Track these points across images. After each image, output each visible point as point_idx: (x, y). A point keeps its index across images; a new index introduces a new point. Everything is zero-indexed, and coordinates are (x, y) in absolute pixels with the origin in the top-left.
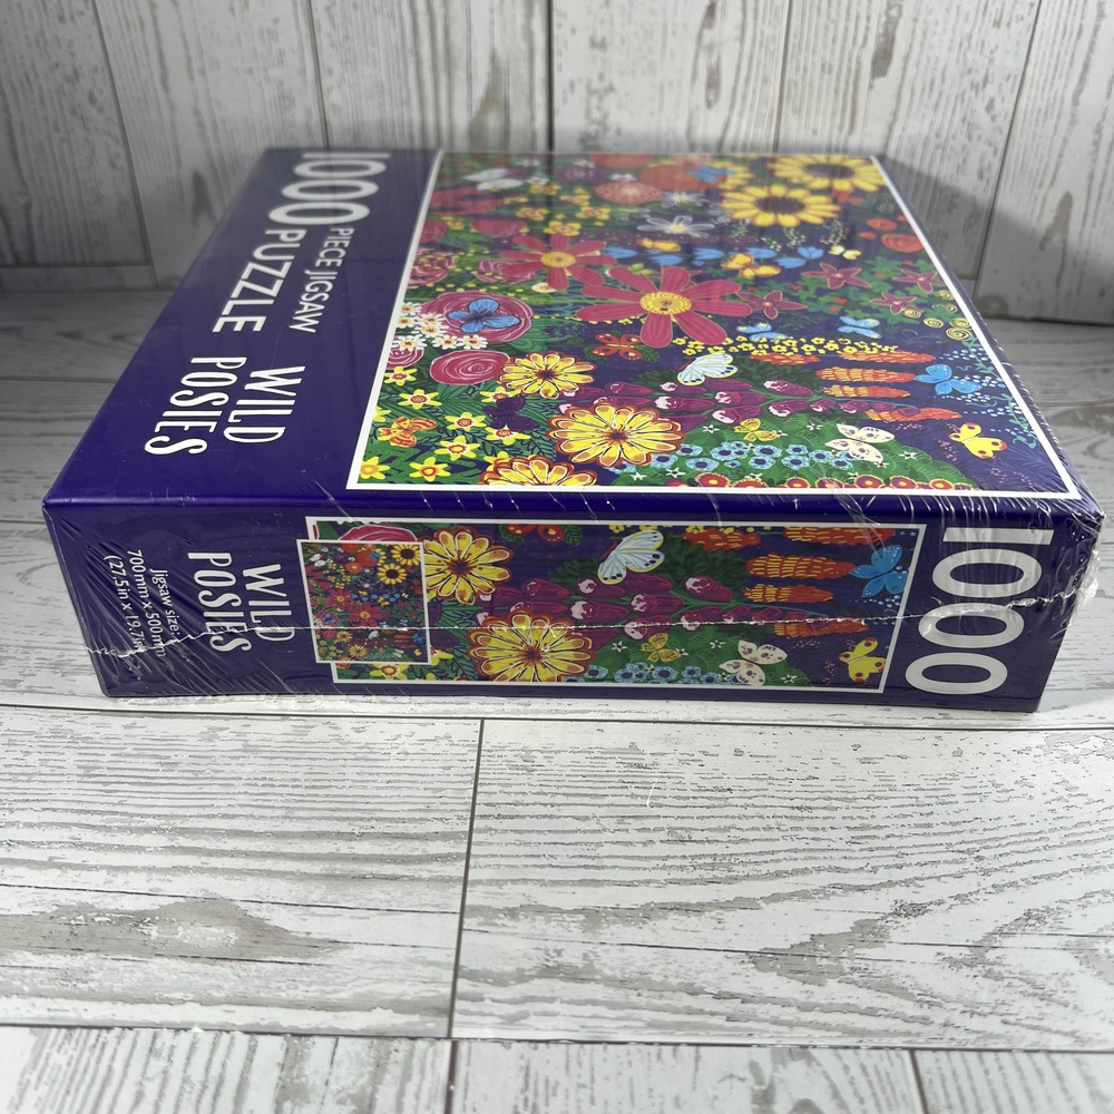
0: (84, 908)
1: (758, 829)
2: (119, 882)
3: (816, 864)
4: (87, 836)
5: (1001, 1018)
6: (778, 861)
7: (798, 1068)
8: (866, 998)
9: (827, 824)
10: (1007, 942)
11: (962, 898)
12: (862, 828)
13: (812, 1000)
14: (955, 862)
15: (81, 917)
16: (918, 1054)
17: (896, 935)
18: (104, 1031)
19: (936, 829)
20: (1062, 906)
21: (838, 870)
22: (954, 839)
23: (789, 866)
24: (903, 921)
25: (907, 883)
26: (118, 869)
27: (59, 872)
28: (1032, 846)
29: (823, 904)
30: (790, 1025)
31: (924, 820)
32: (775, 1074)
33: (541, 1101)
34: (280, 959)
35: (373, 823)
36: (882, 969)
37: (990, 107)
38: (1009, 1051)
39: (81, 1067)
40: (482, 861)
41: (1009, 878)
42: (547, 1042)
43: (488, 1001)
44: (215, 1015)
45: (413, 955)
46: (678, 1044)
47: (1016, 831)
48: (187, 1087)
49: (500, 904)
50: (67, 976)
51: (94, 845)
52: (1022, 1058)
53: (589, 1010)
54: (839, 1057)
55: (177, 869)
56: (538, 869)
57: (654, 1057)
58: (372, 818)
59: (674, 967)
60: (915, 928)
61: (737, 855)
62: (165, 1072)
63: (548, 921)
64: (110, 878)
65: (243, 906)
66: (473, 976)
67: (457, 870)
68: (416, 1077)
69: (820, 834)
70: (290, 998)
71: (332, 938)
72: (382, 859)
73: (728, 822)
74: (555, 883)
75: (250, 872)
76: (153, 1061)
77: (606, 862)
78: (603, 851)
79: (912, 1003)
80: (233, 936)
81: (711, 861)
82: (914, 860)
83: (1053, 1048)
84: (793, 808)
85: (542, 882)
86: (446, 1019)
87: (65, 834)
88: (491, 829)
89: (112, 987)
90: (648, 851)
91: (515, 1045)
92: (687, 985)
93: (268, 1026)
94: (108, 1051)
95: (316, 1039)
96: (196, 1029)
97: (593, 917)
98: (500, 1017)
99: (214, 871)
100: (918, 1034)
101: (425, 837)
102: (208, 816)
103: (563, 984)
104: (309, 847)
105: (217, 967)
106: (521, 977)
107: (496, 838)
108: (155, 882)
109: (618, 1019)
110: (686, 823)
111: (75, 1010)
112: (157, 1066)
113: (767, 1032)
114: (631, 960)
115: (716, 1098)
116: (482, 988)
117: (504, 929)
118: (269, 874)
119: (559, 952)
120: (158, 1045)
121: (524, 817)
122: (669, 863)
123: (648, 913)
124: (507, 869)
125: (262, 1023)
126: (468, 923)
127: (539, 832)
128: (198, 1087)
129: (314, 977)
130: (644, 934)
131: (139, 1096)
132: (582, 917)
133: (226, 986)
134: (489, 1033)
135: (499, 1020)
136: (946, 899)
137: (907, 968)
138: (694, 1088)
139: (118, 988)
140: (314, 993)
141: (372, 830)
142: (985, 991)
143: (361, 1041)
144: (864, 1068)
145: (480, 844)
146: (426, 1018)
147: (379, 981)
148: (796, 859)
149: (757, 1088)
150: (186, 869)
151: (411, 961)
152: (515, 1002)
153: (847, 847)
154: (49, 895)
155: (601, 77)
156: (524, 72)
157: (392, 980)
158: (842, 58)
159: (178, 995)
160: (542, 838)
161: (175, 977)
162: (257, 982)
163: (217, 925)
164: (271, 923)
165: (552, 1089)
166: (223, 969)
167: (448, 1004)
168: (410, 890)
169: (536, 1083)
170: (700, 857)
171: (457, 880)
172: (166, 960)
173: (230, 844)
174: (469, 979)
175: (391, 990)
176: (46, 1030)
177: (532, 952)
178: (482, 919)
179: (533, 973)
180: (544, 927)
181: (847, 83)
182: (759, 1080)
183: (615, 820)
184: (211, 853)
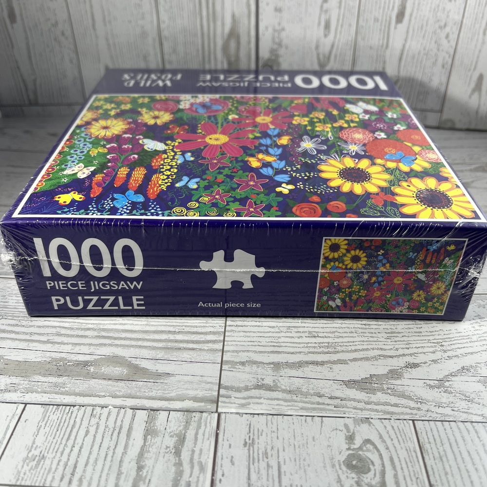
0: (62, 359)
1: (347, 333)
2: (77, 349)
3: (372, 347)
4: (63, 331)
5: (451, 409)
6: (356, 345)
7: (365, 427)
8: (394, 400)
9: (376, 331)
10: (453, 379)
11: (435, 361)
12: (392, 333)
13: (370, 400)
14: (432, 347)
15: (61, 363)
16: (415, 422)
17: (406, 375)
18: (72, 407)
19: (423, 334)
20: (477, 365)
21: (381, 349)
22: (431, 338)
23: (360, 347)
24: (409, 370)
25: (411, 355)
26: (76, 344)
27: (52, 345)
28: (465, 341)
29: (375, 363)
30: (361, 410)
31: (418, 330)
32: (355, 429)
33: (256, 437)
34: (145, 380)
35: (184, 327)
36: (400, 388)
37: (447, 36)
38: (455, 421)
39: (63, 421)
40: (230, 343)
41: (454, 354)
42: (258, 414)
43: (233, 398)
44: (118, 402)
45: (201, 379)
46: (314, 416)
47: (458, 335)
48: (107, 429)
49: (237, 360)
50: (56, 385)
51: (66, 335)
52: (460, 424)
53: (276, 402)
54: (382, 423)
55: (101, 345)
56: (253, 347)
57: (303, 421)
58: (183, 326)
59: (311, 386)
60: (415, 372)
61: (338, 342)
62: (98, 423)
63: (258, 367)
64: (73, 348)
65: (130, 359)
66: (227, 388)
67: (219, 346)
68: (203, 427)
69: (374, 335)
70: (150, 395)
71: (167, 372)
72: (188, 342)
73: (334, 330)
74: (261, 352)
75: (132, 346)
76: (93, 419)
77: (282, 344)
78: (280, 340)
79: (413, 402)
80: (125, 371)
81: (327, 345)
82: (414, 346)
83: (474, 421)
84: (362, 324)
85: (255, 352)
86: (216, 405)
87: (54, 330)
88: (234, 331)
89: (75, 390)
90: (300, 340)
91: (244, 415)
92: (317, 393)
93: (140, 406)
94: (74, 415)
95: (160, 412)
96: (110, 407)
97: (277, 366)
98: (238, 404)
99: (117, 345)
100: (416, 414)
101: (206, 333)
102: (114, 324)
103: (265, 392)
104: (157, 337)
105: (118, 383)
106: (247, 389)
107: (236, 334)
108: (92, 349)
109: (288, 406)
110: (316, 330)
111: (60, 398)
112: (94, 421)
113: (352, 412)
114: (293, 383)
115: (330, 438)
116: (230, 393)
117: (240, 370)
118: (140, 347)
119: (263, 380)
120: (95, 412)
121: (247, 326)
122: (309, 345)
123: (300, 365)
124: (241, 347)
125: (138, 405)
126: (224, 367)
127: (254, 332)
128: (112, 429)
129: (160, 387)
130: (299, 373)
131: (87, 432)
132: (272, 366)
133: (123, 391)
134: (234, 411)
135: (238, 406)
136: (428, 362)
137: (411, 388)
138: (321, 434)
139: (77, 391)
140: (159, 393)
141: (183, 330)
142: (445, 398)
143: (180, 412)
144: (393, 427)
145: (229, 336)
146: (207, 404)
147: (187, 389)
148: (363, 345)
149: (347, 434)
150: (105, 345)
151: (200, 382)
152: (244, 398)
153: (385, 340)
154: (48, 354)
155: (279, 24)
156: (246, 22)
157: (193, 389)
158: (383, 16)
159: (103, 394)
160: (255, 335)
161: (101, 387)
162: (136, 389)
163: (118, 367)
164: (141, 366)
165: (260, 433)
166: (121, 384)
167: (217, 399)
168: (200, 354)
169: (254, 430)
170: (322, 343)
171: (219, 351)
172: (97, 380)
173: (124, 335)
174: (225, 389)
175: (192, 393)
176: (48, 406)
177: (251, 379)
178: (230, 366)
179: (252, 387)
180: (257, 369)
181: (385, 26)
182: (348, 431)
183: (286, 328)
184: (115, 339)
